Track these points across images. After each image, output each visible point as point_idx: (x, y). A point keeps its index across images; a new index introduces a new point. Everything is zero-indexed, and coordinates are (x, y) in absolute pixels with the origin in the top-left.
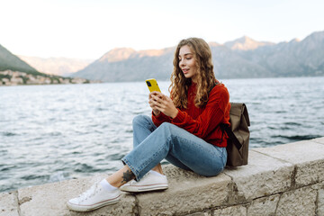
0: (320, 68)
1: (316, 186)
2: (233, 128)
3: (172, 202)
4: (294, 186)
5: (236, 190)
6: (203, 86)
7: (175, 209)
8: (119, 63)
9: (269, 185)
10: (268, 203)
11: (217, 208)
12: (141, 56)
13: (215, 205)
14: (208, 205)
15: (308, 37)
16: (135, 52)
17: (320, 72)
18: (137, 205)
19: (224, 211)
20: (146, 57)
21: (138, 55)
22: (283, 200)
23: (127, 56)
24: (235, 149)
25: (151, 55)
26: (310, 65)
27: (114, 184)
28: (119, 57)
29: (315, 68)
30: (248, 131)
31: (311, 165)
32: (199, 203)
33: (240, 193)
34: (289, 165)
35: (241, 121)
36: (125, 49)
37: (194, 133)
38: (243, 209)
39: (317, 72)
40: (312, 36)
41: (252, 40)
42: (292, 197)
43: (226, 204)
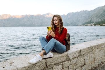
0: (71, 24)
1: (85, 55)
2: (67, 40)
3: (54, 60)
4: (80, 55)
5: (68, 57)
6: (60, 28)
7: (55, 62)
8: (5, 20)
9: (75, 55)
10: (75, 60)
11: (64, 62)
12: (13, 18)
13: (63, 61)
14: (62, 61)
15: (68, 14)
16: (11, 16)
17: (71, 25)
18: (46, 62)
19: (65, 62)
20: (15, 18)
21: (12, 17)
22: (78, 59)
23: (8, 17)
24: (67, 46)
25: (17, 17)
26: (69, 23)
27: (41, 56)
28: (5, 17)
29: (70, 24)
30: (70, 41)
31: (84, 49)
32: (60, 60)
33: (69, 57)
34: (79, 49)
35: (69, 38)
36: (7, 14)
37: (59, 41)
38: (69, 62)
39: (70, 25)
40: (69, 14)
41: (51, 14)
42: (80, 58)
43: (66, 61)
